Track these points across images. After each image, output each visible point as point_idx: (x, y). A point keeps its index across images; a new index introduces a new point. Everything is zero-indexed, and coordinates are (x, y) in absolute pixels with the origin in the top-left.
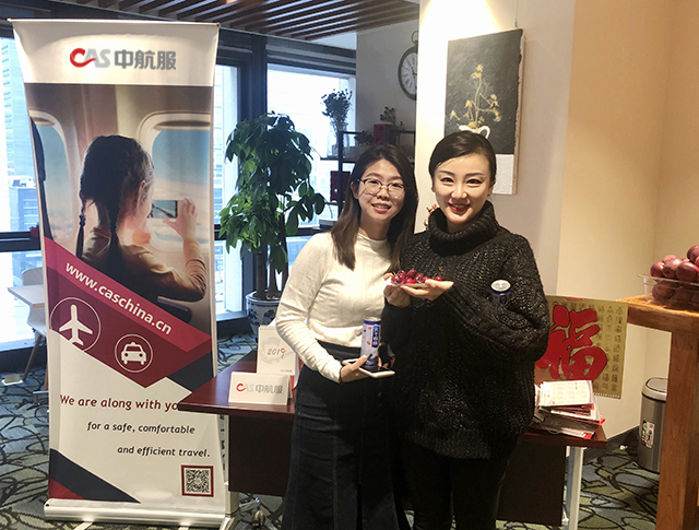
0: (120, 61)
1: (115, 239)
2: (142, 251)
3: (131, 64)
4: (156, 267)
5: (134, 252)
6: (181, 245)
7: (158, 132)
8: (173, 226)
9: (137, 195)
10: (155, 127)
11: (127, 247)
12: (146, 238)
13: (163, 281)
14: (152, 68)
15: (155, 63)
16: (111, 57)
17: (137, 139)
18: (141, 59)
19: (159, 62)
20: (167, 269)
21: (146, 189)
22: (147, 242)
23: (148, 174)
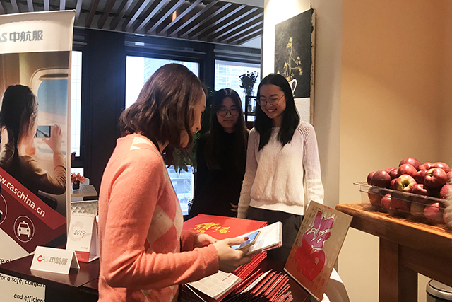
0: (13, 38)
1: (17, 152)
2: (31, 159)
3: (18, 39)
4: (38, 170)
5: (26, 160)
6: (52, 155)
7: (41, 82)
8: (48, 143)
9: (29, 123)
10: (39, 79)
11: (22, 157)
12: (33, 151)
13: (42, 180)
14: (30, 40)
15: (32, 38)
16: (8, 36)
17: (30, 87)
18: (23, 36)
19: (34, 37)
20: (44, 172)
21: (34, 118)
22: (34, 153)
23: (35, 108)
